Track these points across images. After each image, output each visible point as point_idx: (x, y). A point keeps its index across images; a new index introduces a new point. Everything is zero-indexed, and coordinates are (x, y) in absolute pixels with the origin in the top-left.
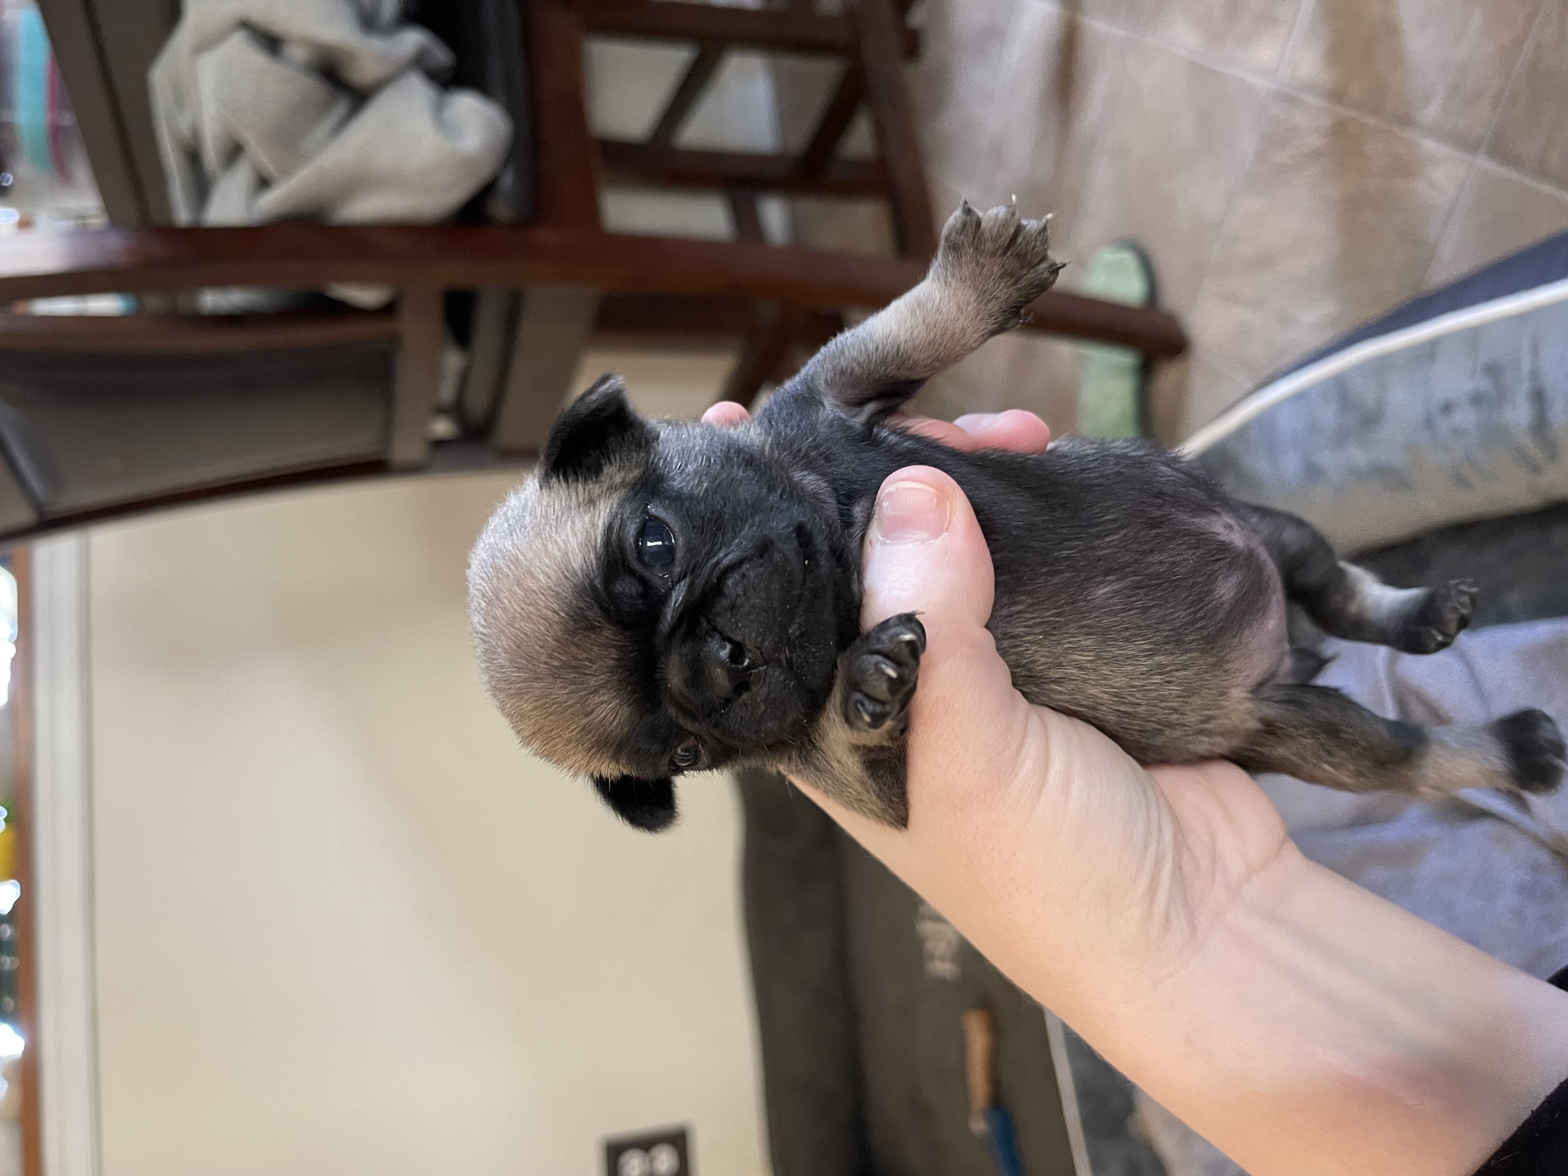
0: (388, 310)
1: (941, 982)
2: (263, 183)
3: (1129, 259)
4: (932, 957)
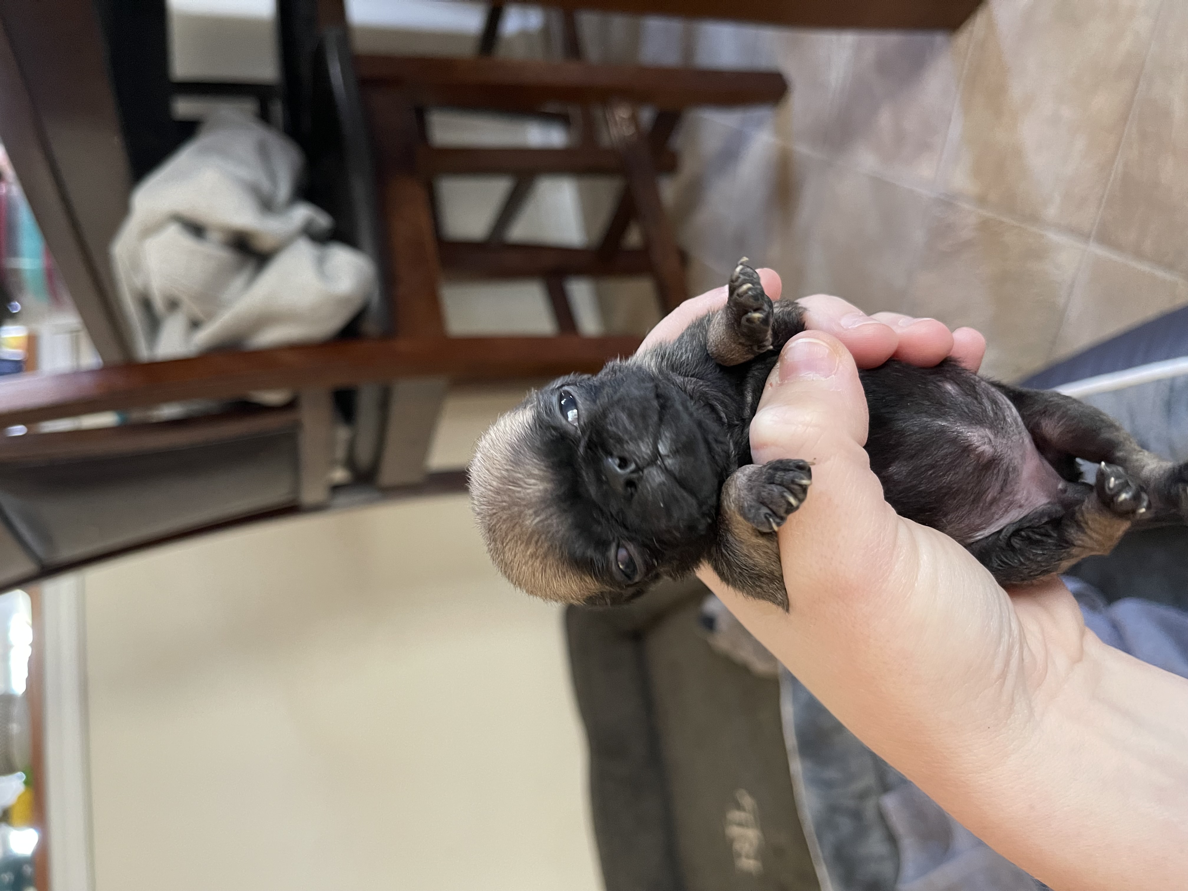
0: (291, 405)
1: (748, 875)
2: (195, 324)
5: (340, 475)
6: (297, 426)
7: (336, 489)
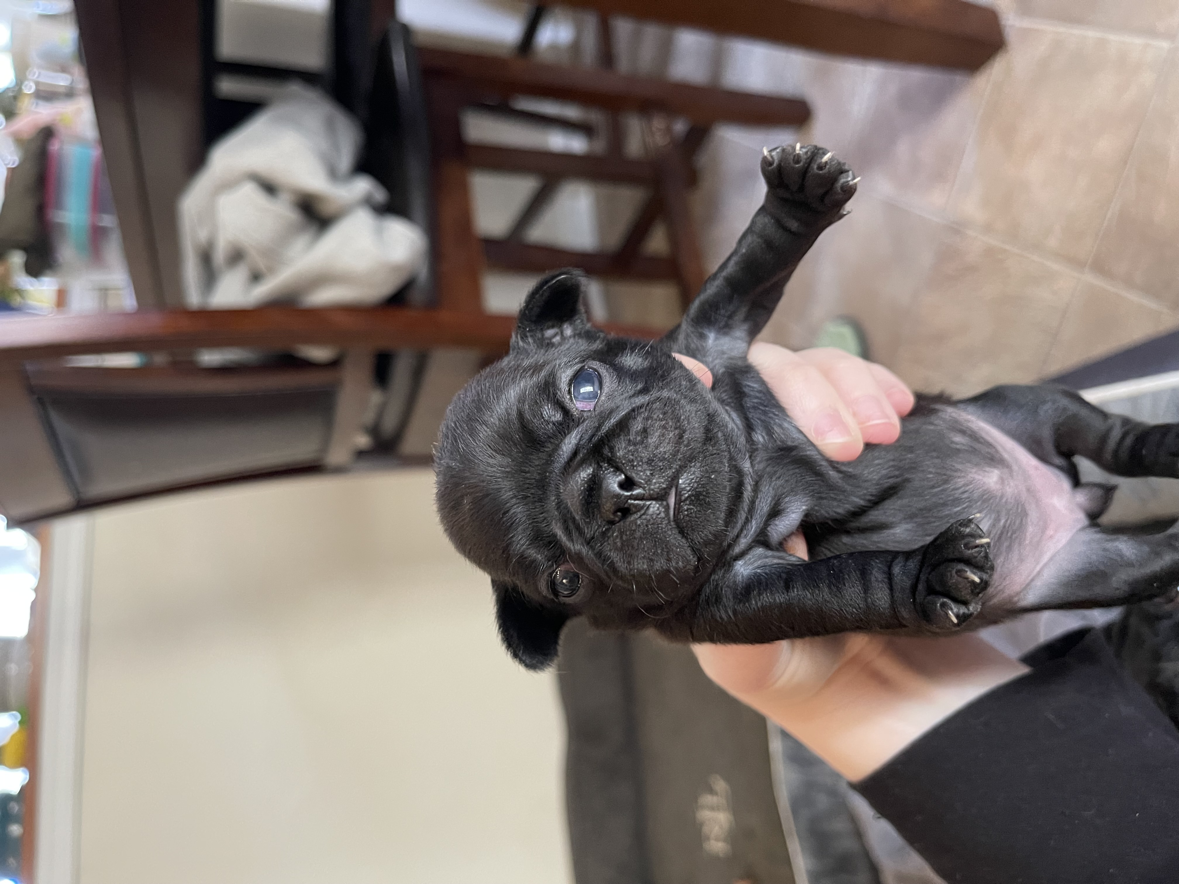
0: (334, 364)
1: (715, 859)
2: (256, 277)
3: (847, 332)
4: (708, 838)
5: (363, 441)
7: (360, 453)
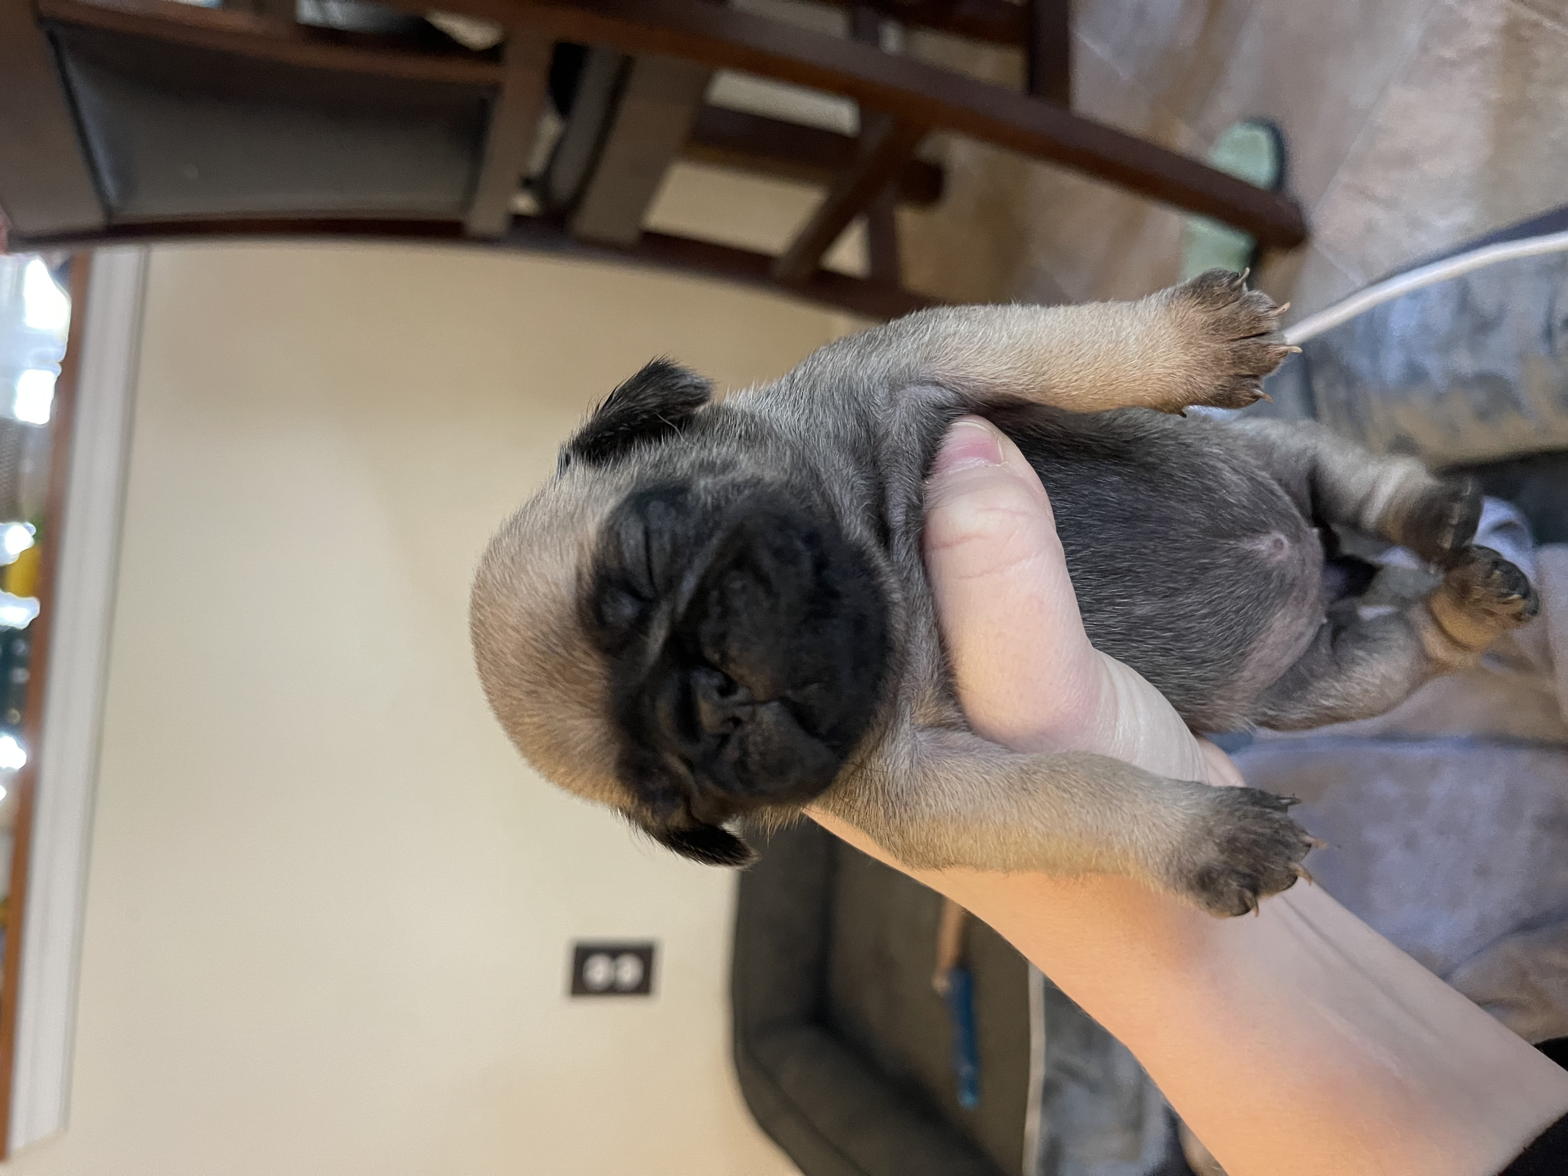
0: (493, 54)
3: (1263, 138)
5: (524, 203)
6: (496, 88)
7: (518, 220)
